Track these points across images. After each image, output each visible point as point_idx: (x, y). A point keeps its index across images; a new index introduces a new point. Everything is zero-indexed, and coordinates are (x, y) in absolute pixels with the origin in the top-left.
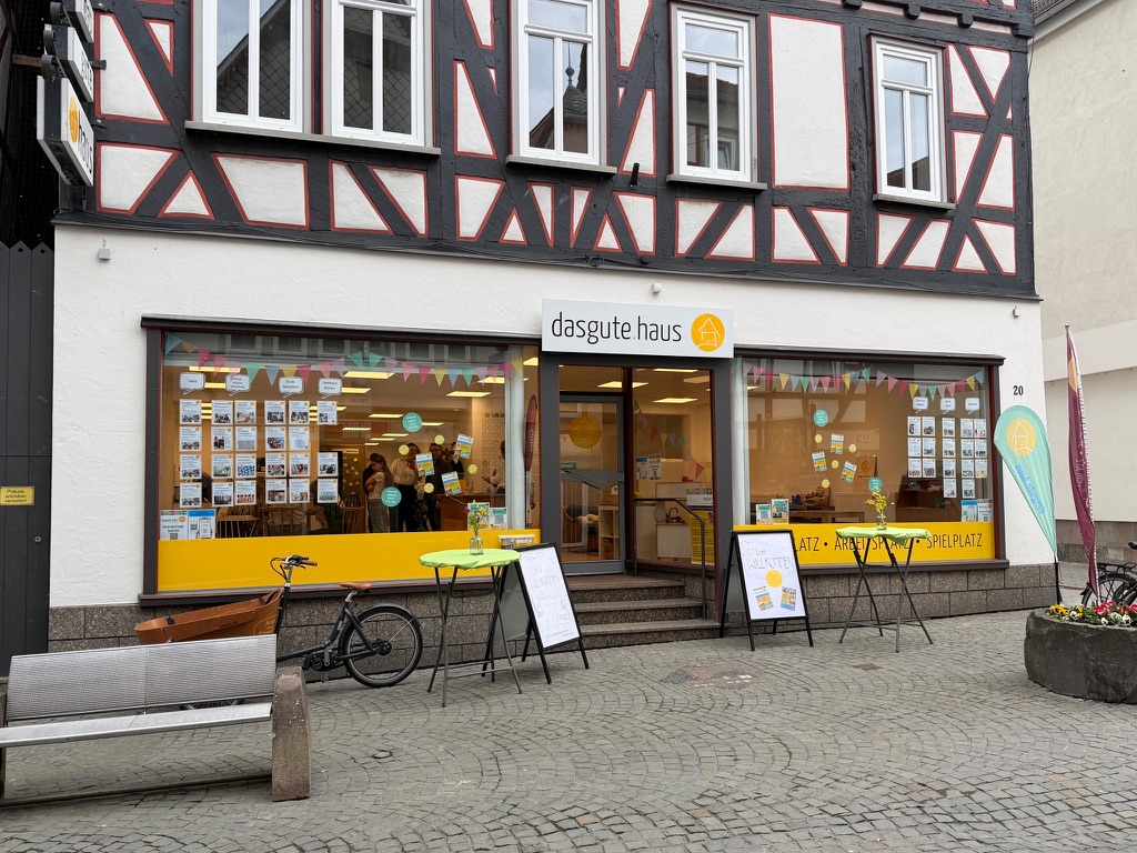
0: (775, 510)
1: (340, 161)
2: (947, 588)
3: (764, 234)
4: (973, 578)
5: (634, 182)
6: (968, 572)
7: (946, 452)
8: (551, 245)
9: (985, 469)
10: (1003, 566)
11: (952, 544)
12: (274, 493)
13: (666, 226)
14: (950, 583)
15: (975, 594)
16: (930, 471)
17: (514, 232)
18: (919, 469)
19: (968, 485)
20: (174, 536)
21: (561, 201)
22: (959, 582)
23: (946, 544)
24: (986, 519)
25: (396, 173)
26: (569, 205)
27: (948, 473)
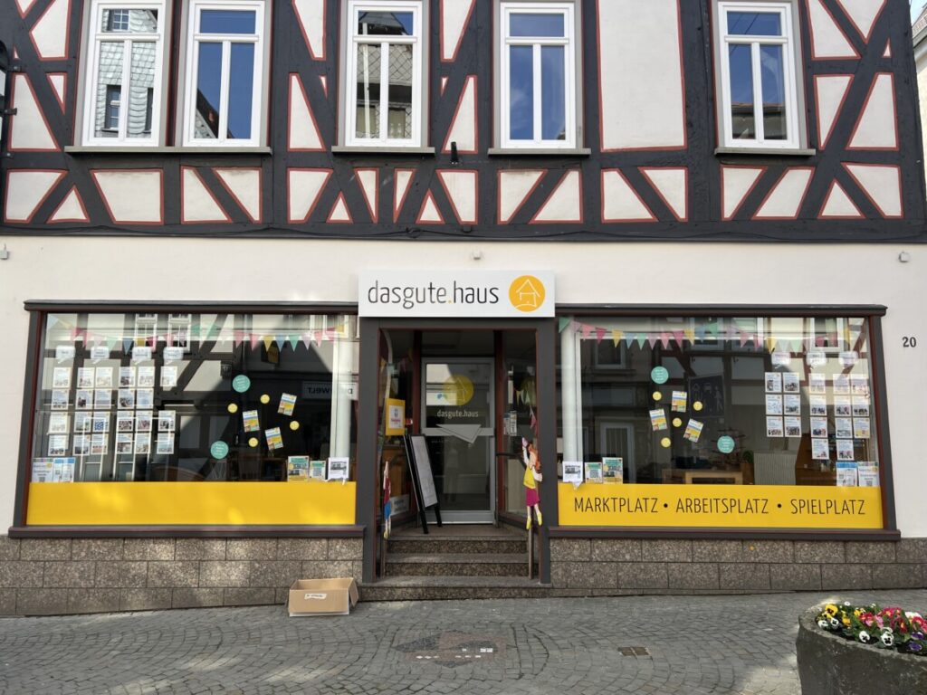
0: (606, 469)
1: (189, 166)
2: (817, 559)
3: (592, 197)
4: (853, 548)
5: (457, 160)
6: (845, 542)
7: (814, 409)
8: (375, 221)
9: (868, 429)
10: (893, 538)
11: (824, 510)
12: (121, 445)
13: (488, 196)
14: (821, 552)
15: (856, 569)
16: (794, 431)
17: (340, 213)
18: (780, 428)
19: (845, 446)
20: (42, 480)
21: (385, 182)
22: (834, 552)
23: (816, 510)
24: (869, 484)
25: (235, 172)
26: (393, 185)
27: (818, 433)
